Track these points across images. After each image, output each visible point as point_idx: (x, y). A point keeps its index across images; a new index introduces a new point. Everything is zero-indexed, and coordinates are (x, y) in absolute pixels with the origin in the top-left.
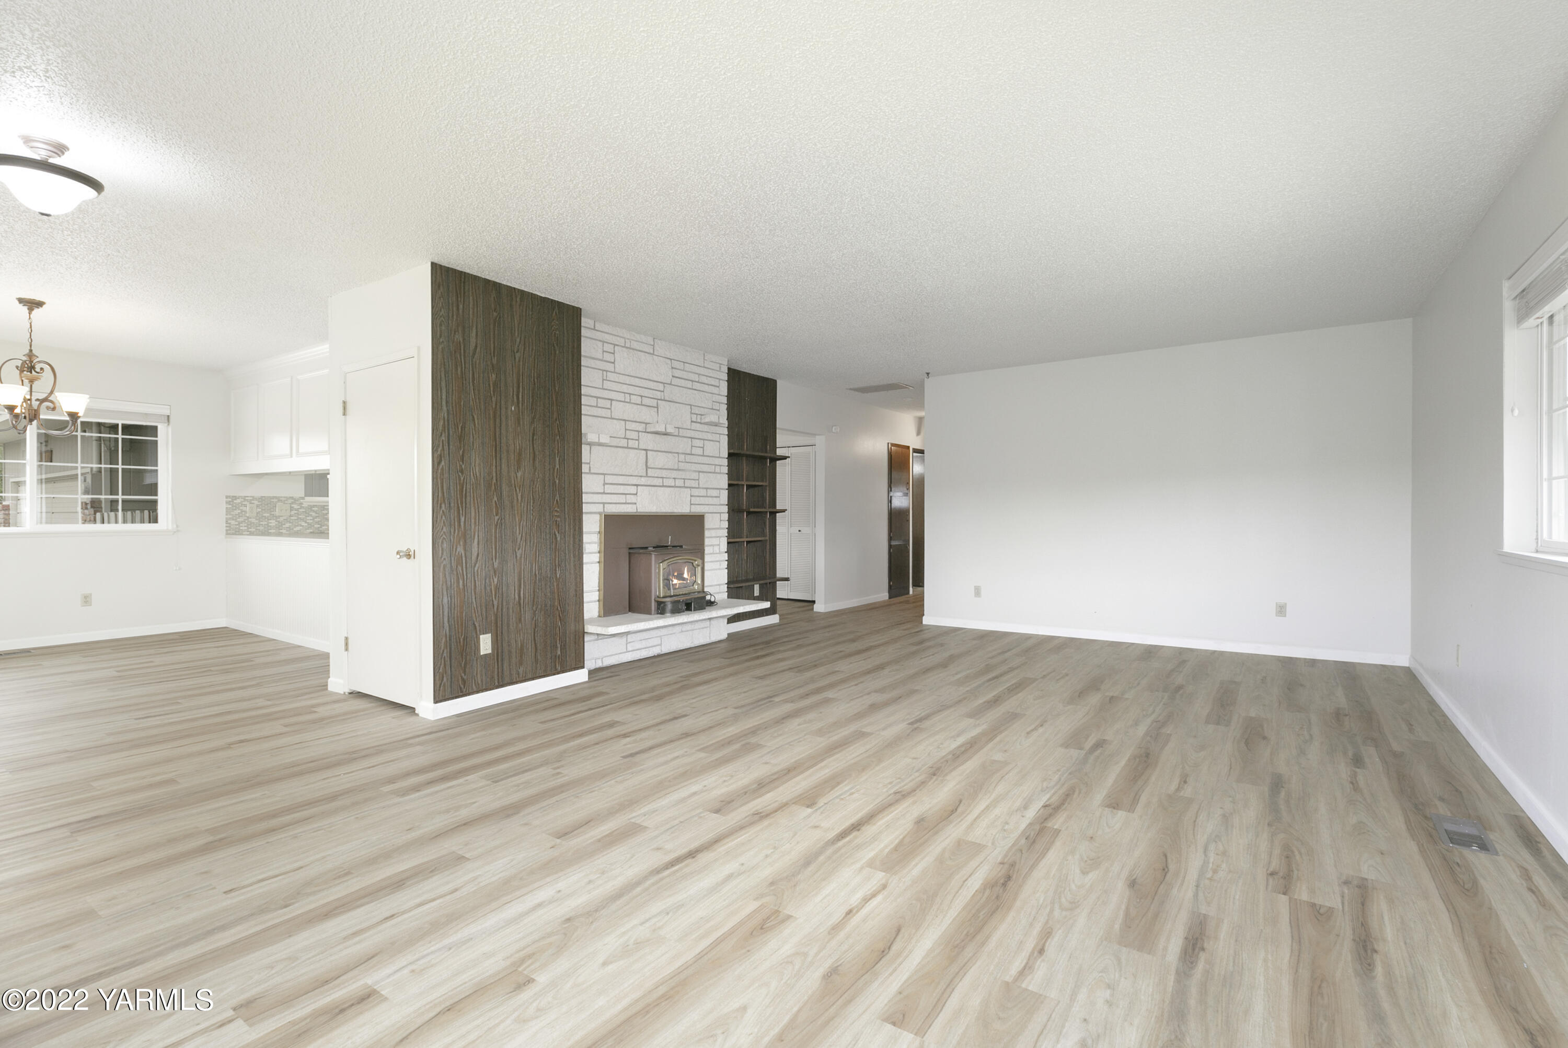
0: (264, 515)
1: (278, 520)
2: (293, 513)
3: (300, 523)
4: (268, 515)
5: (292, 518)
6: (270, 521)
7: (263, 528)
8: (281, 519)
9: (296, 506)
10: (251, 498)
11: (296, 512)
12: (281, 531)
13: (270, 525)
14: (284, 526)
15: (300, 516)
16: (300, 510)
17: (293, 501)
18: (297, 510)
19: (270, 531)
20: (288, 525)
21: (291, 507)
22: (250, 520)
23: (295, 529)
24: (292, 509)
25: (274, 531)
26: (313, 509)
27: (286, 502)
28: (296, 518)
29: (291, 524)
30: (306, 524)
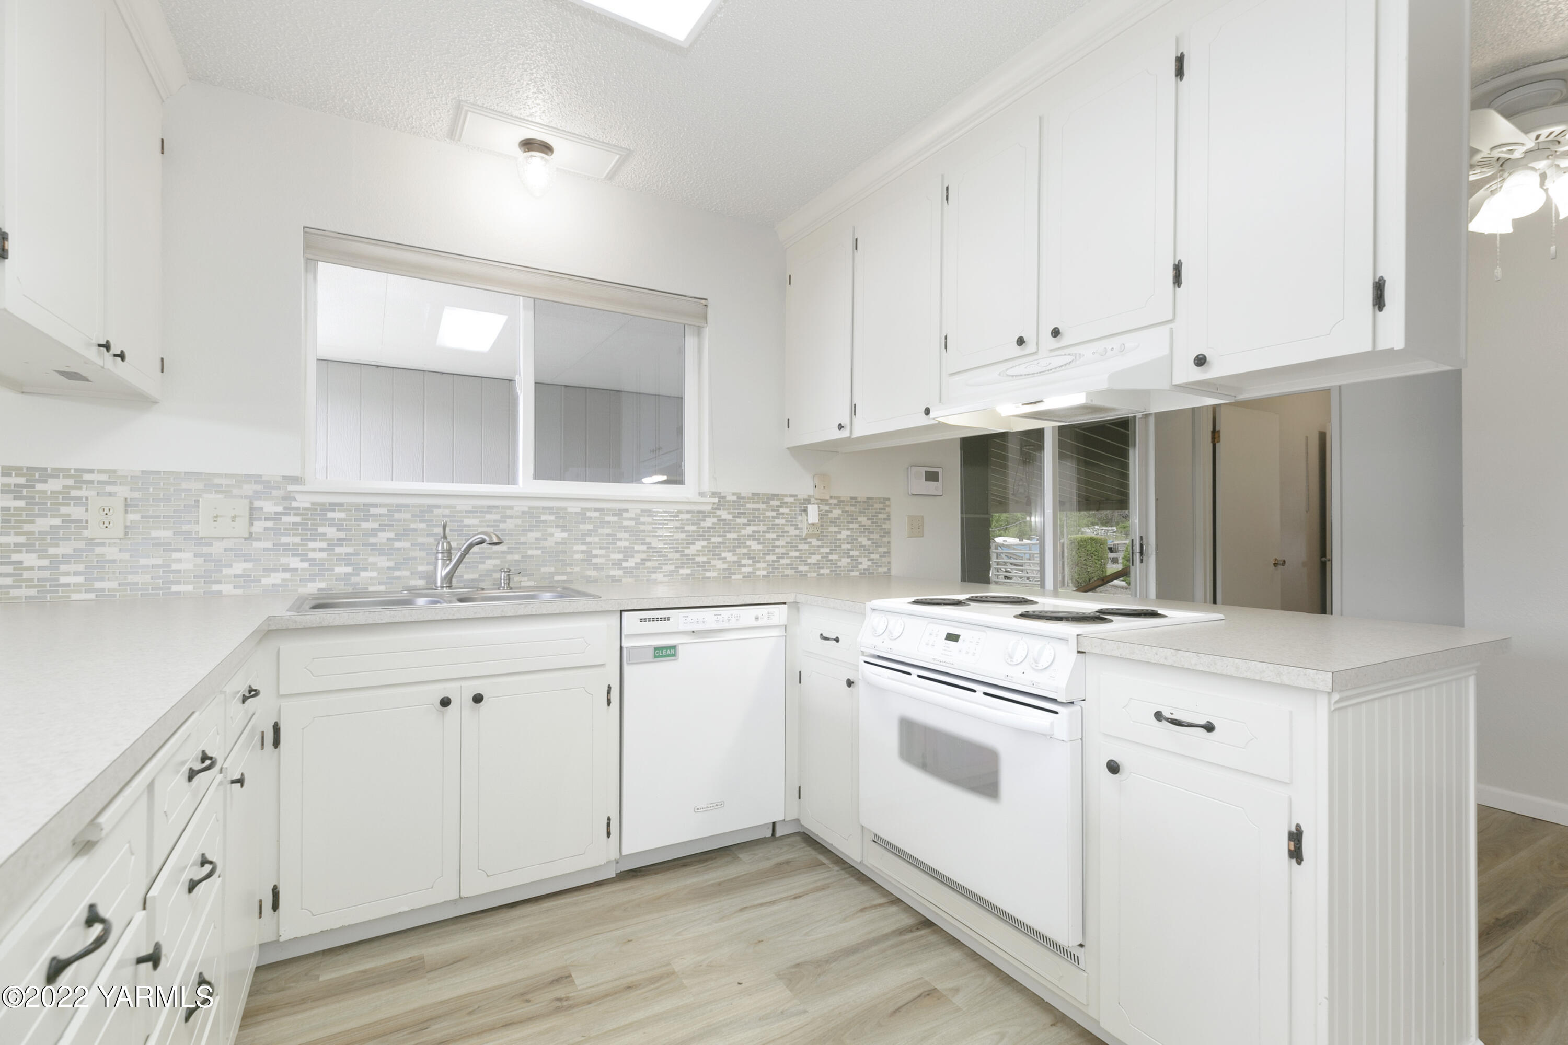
0: (154, 534)
1: (205, 550)
2: (259, 526)
3: (284, 560)
4: (169, 533)
5: (256, 544)
6: (176, 555)
7: (147, 578)
8: (217, 548)
9: (270, 507)
10: (104, 477)
11: (269, 524)
12: (216, 587)
13: (175, 566)
14: (225, 571)
15: (284, 540)
16: (285, 519)
17: (259, 487)
18: (276, 517)
19: (175, 588)
20: (239, 568)
21: (251, 509)
22: (98, 550)
23: (265, 581)
24: (253, 514)
25: (190, 588)
26: (330, 515)
27: (235, 491)
28: (269, 545)
29: (249, 565)
30: (305, 565)
